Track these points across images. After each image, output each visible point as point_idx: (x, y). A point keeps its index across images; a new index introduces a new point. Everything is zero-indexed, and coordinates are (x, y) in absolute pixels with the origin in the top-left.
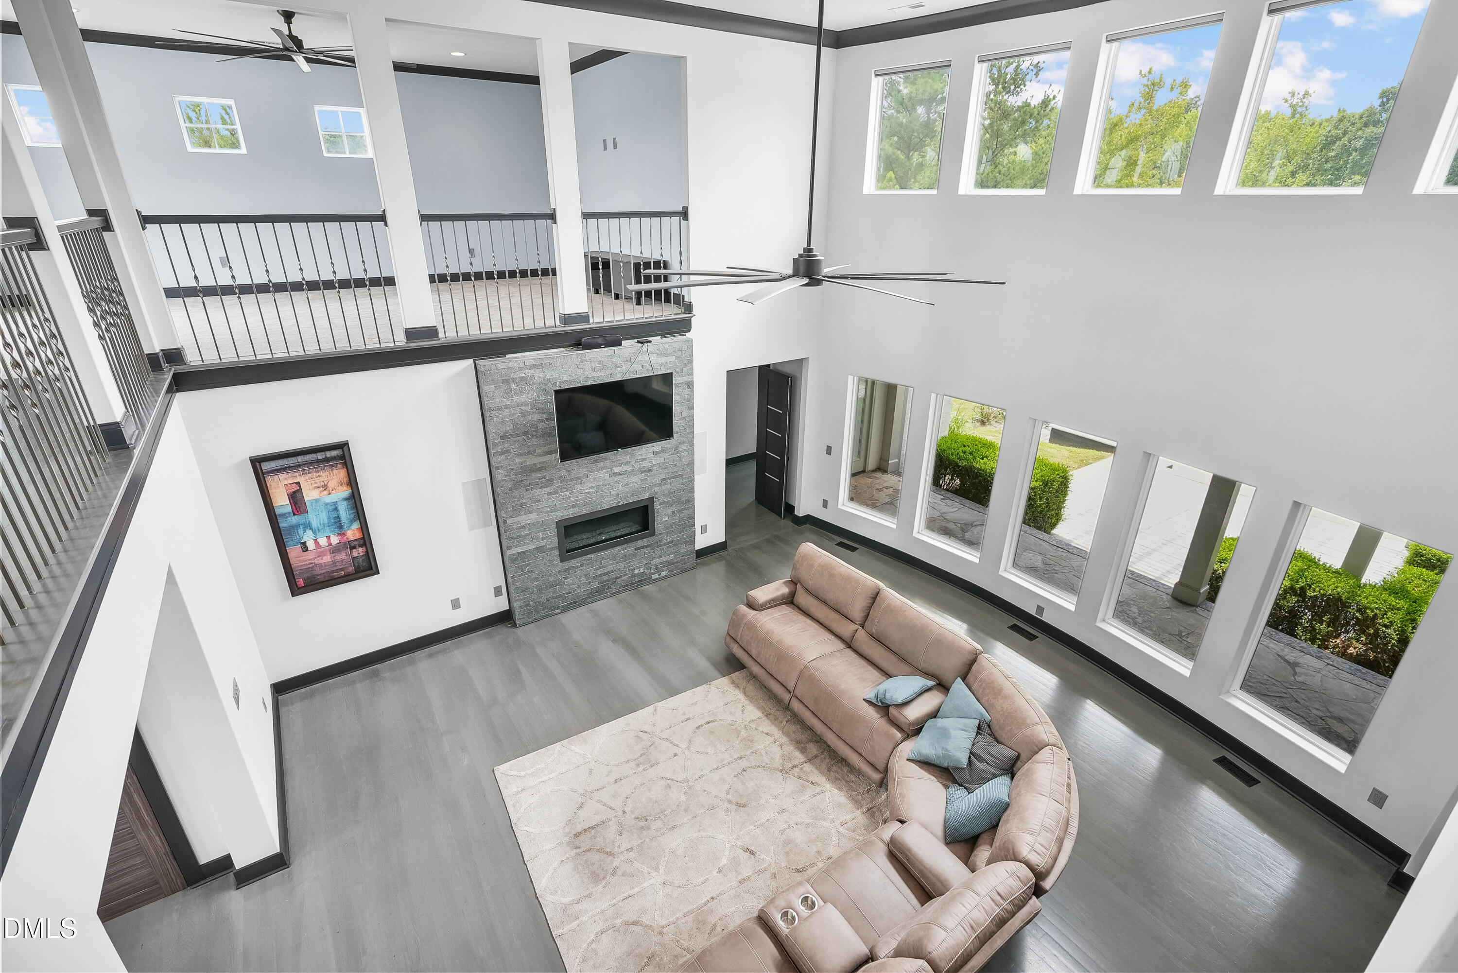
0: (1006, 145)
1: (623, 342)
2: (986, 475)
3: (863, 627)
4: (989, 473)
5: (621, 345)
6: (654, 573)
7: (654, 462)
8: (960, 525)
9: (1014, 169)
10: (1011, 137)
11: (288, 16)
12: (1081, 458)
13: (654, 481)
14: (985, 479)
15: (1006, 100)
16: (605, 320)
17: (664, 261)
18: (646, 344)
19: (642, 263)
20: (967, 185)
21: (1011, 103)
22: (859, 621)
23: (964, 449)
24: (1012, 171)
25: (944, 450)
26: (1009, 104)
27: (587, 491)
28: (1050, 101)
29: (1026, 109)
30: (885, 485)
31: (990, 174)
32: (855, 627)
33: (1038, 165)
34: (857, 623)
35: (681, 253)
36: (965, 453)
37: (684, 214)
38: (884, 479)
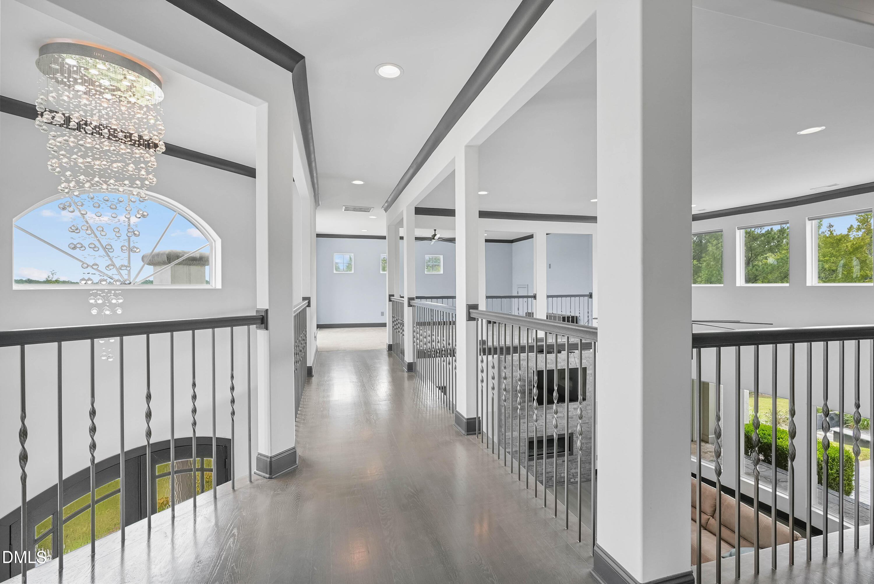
0: (758, 255)
1: (562, 352)
2: (784, 449)
3: (713, 518)
4: (785, 448)
5: (561, 353)
6: (571, 478)
7: (574, 414)
8: (769, 480)
9: (767, 268)
10: (761, 250)
11: (435, 230)
12: (865, 454)
13: (574, 424)
14: (783, 452)
15: (753, 231)
16: (562, 341)
17: (576, 316)
18: (572, 353)
19: (562, 317)
20: (740, 280)
21: (758, 232)
22: (710, 514)
23: (764, 432)
24: (766, 269)
25: (748, 432)
26: (756, 233)
27: (541, 424)
28: (786, 230)
29: (769, 236)
30: (708, 450)
31: (750, 271)
32: (708, 517)
33: (784, 265)
34: (709, 515)
35: (588, 313)
36: (764, 434)
37: (591, 296)
38: (707, 446)
